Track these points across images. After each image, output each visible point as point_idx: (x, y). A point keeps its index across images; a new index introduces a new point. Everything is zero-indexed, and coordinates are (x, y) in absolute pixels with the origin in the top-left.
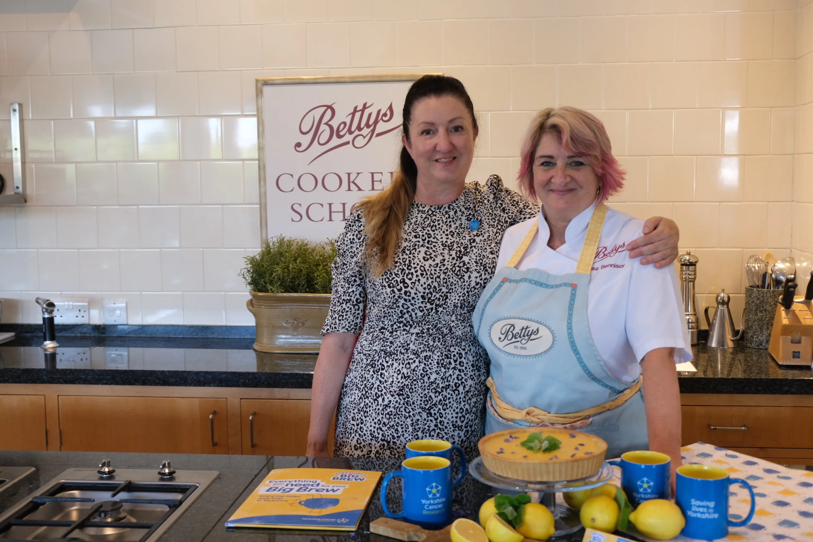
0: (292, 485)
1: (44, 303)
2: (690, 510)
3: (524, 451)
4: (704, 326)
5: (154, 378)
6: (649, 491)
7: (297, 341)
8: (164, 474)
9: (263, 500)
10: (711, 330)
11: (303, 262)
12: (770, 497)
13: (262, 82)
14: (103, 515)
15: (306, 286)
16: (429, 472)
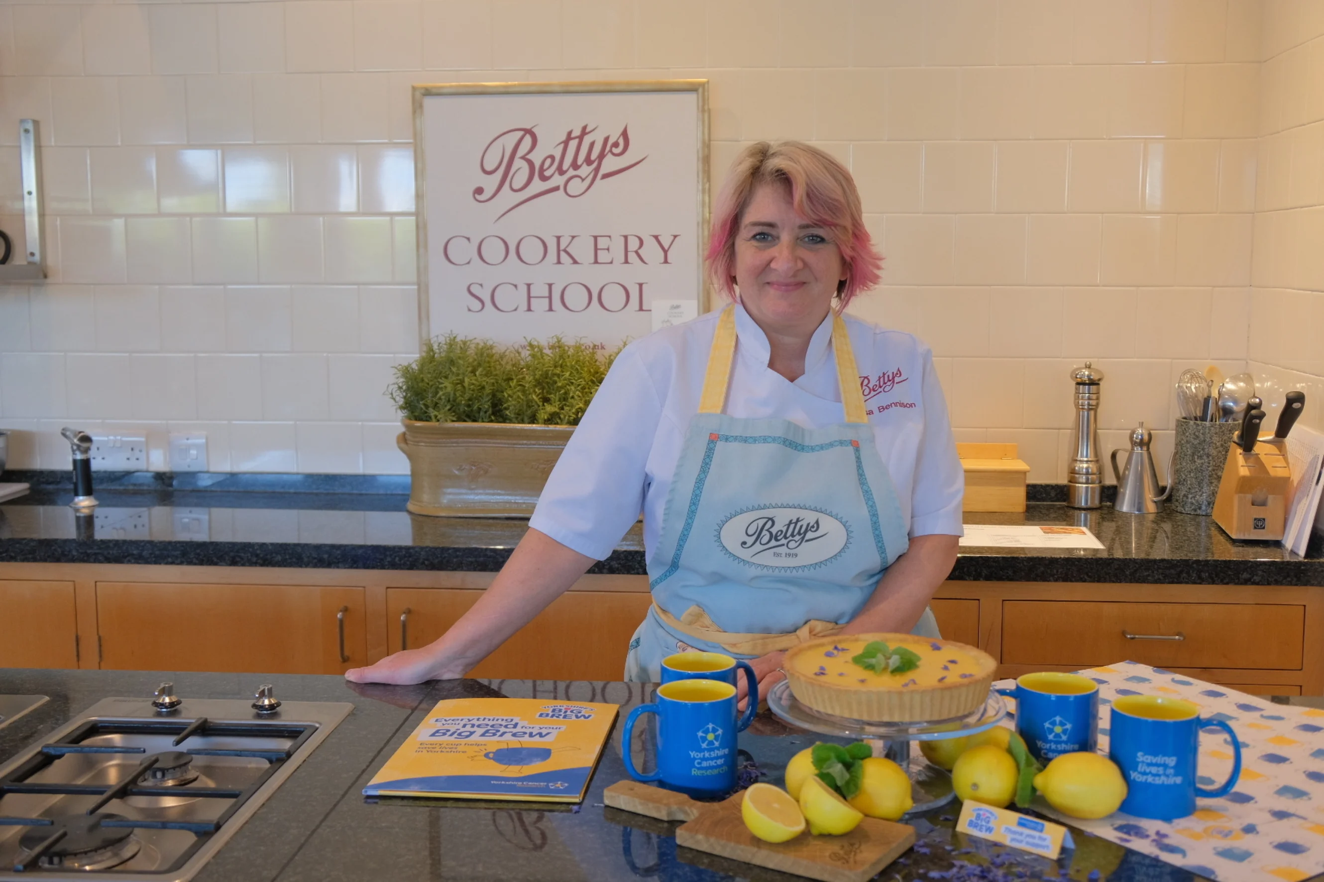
0: (473, 726)
1: (75, 436)
2: (1135, 770)
3: (859, 672)
4: (1110, 480)
5: (249, 555)
6: (1064, 738)
7: (476, 498)
8: (262, 707)
9: (425, 751)
10: (1121, 486)
11: (486, 375)
12: (1254, 747)
13: (423, 91)
14: (159, 775)
15: (490, 412)
16: (702, 705)
